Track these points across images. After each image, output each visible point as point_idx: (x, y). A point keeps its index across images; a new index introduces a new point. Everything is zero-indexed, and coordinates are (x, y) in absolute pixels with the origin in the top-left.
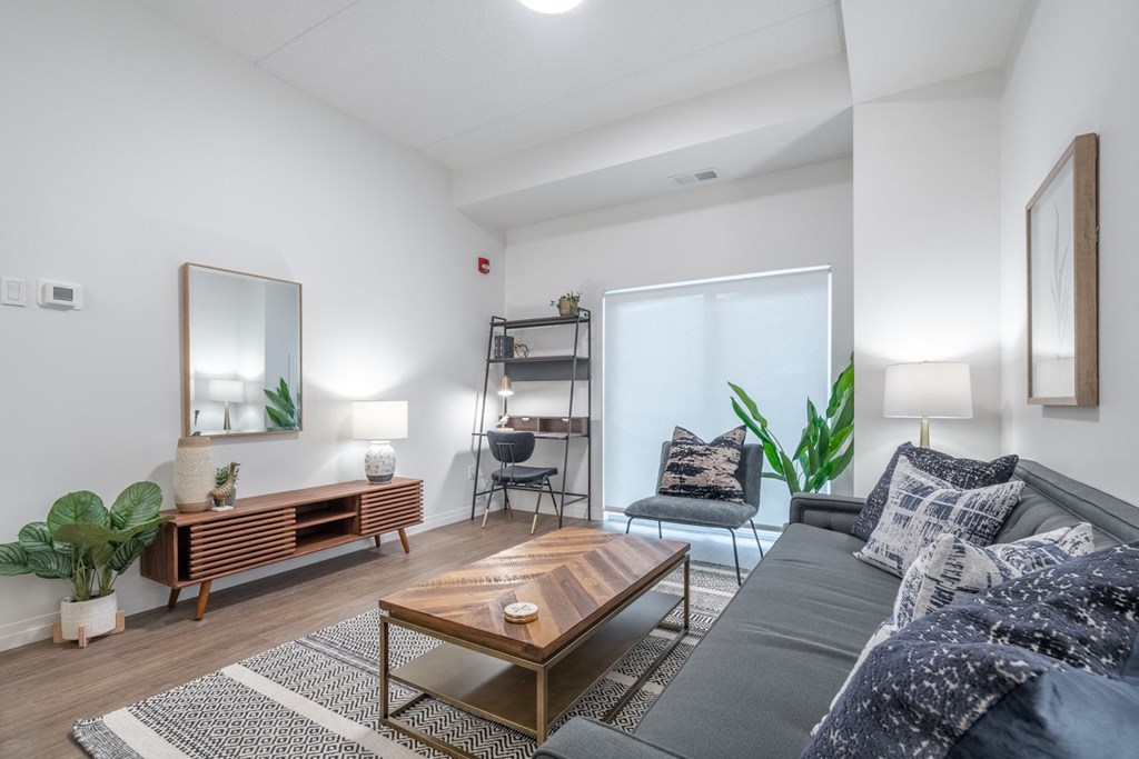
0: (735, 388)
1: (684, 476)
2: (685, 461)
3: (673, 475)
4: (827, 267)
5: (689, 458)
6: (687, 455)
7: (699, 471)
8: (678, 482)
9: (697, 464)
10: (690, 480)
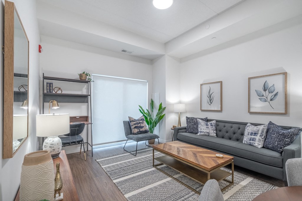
0: (140, 106)
1: (140, 129)
2: (139, 125)
3: (137, 129)
4: (146, 81)
5: (140, 124)
6: (139, 124)
7: (143, 127)
8: (138, 130)
9: (142, 125)
10: (141, 130)
